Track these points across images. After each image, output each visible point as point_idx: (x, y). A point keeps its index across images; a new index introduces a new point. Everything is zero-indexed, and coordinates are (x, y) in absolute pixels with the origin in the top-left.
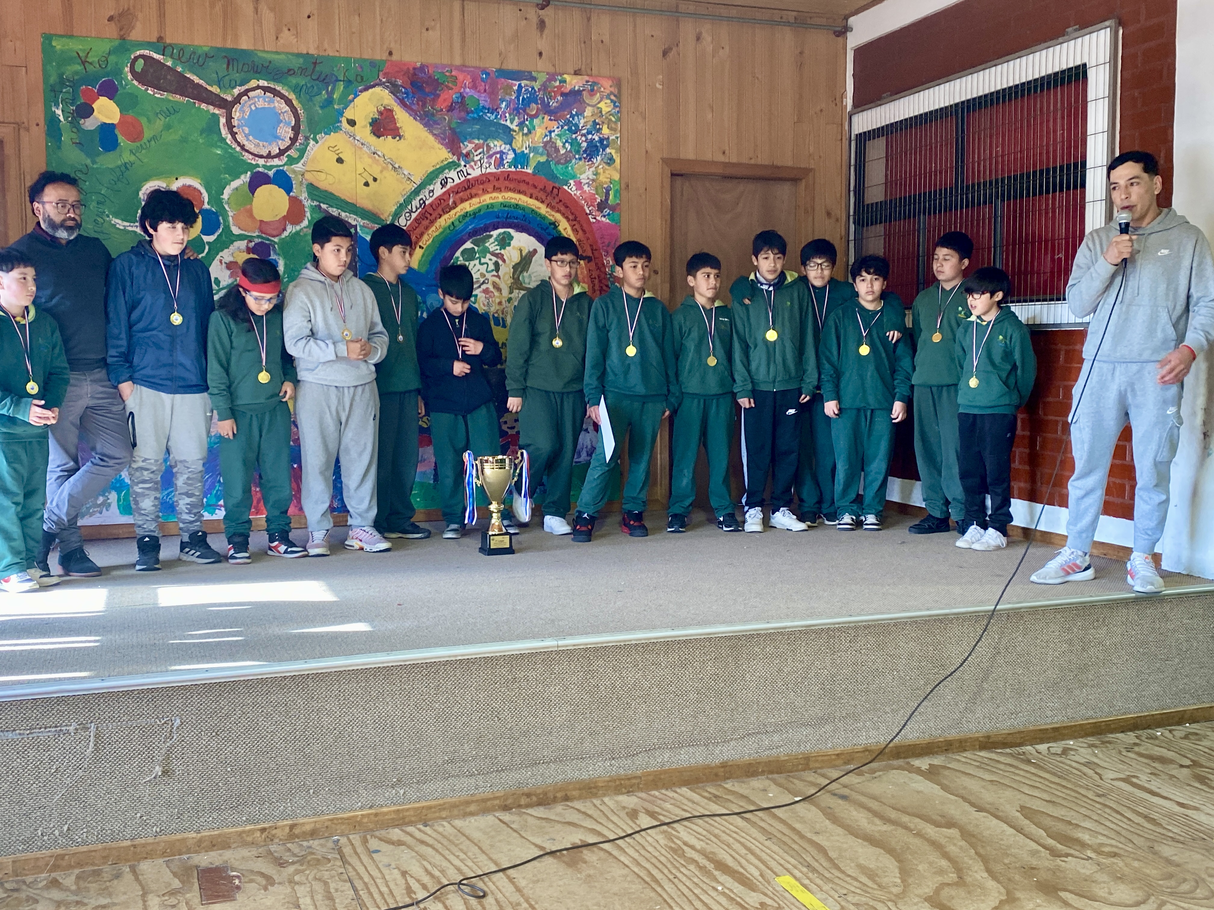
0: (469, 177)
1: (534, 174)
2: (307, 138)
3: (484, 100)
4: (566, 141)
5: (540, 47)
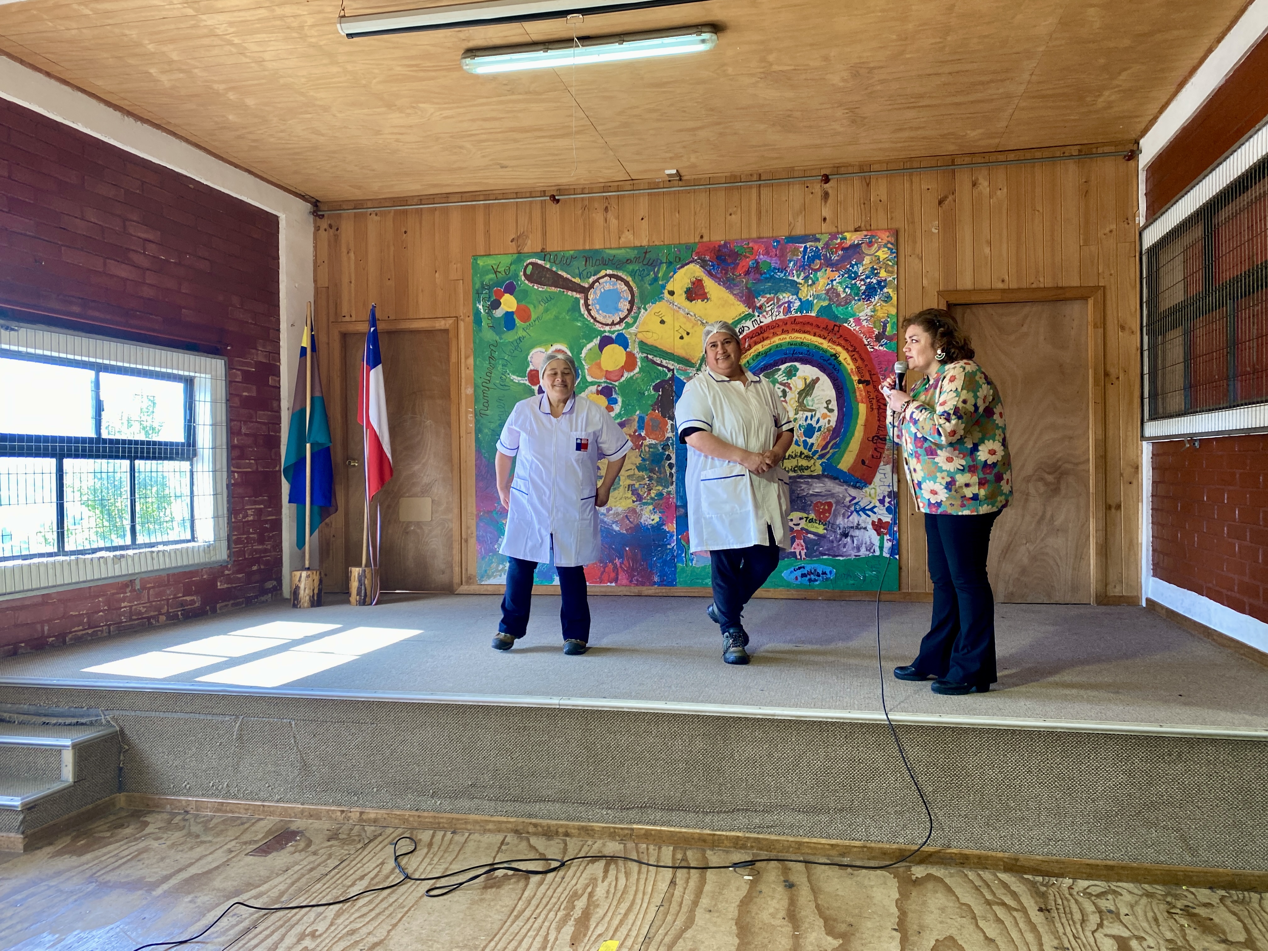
0: (762, 324)
1: (817, 317)
2: (639, 308)
3: (775, 263)
4: (847, 287)
5: (824, 214)
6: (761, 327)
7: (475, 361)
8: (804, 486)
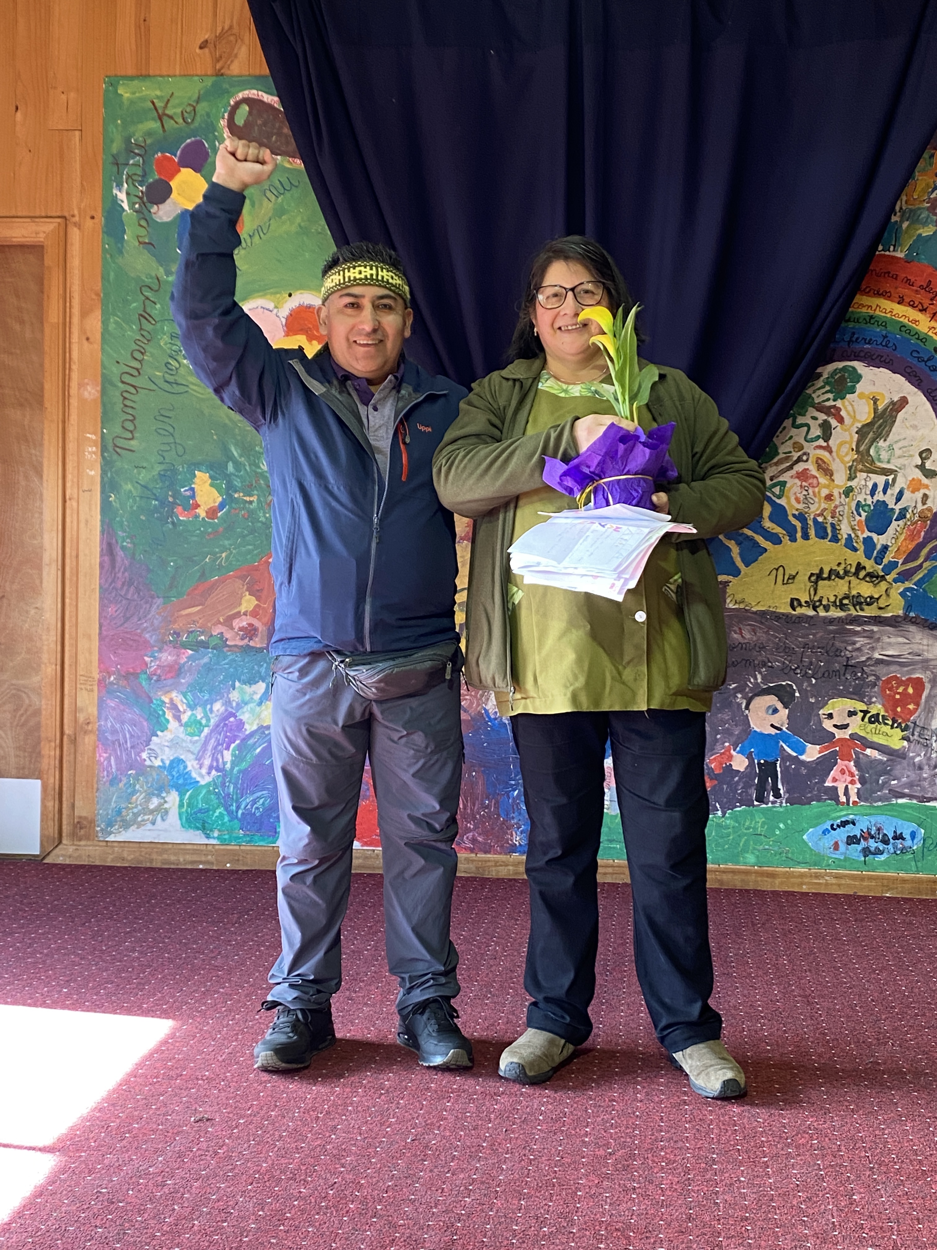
1: (908, 260)
7: (105, 323)
8: (861, 641)
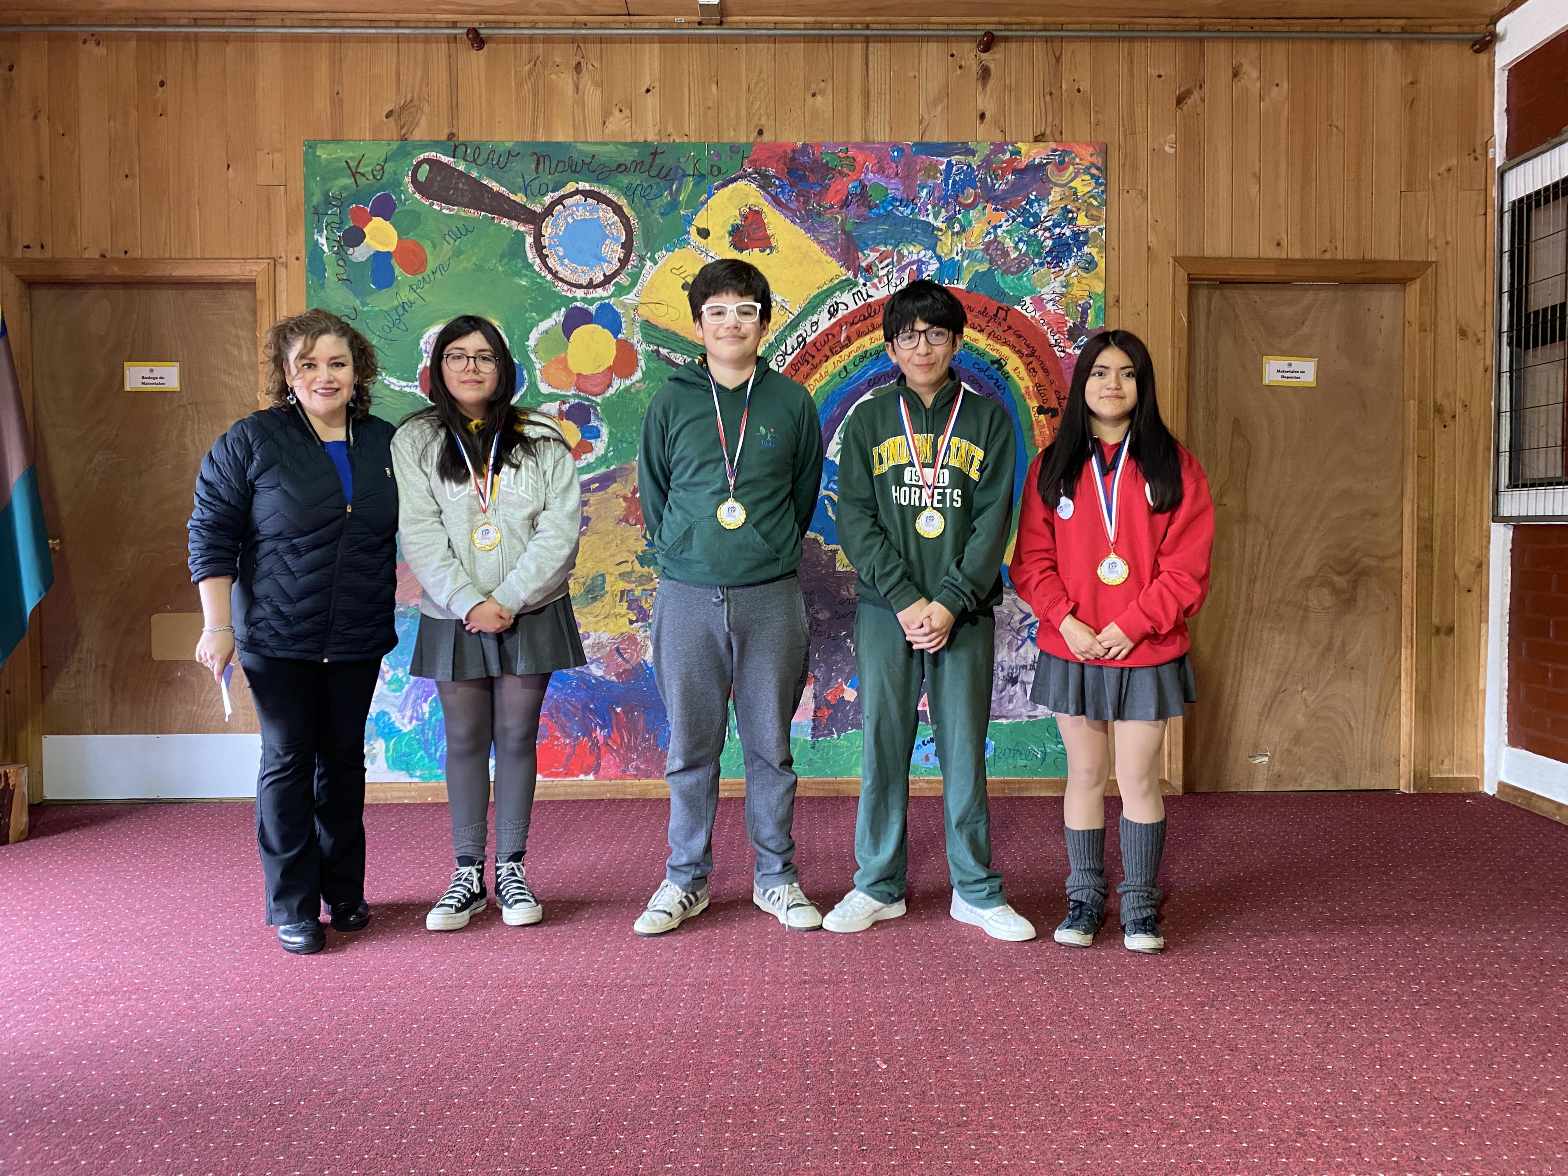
0: (870, 300)
1: (968, 291)
2: (642, 258)
3: (895, 188)
4: (1020, 240)
5: (980, 106)
6: (870, 305)
